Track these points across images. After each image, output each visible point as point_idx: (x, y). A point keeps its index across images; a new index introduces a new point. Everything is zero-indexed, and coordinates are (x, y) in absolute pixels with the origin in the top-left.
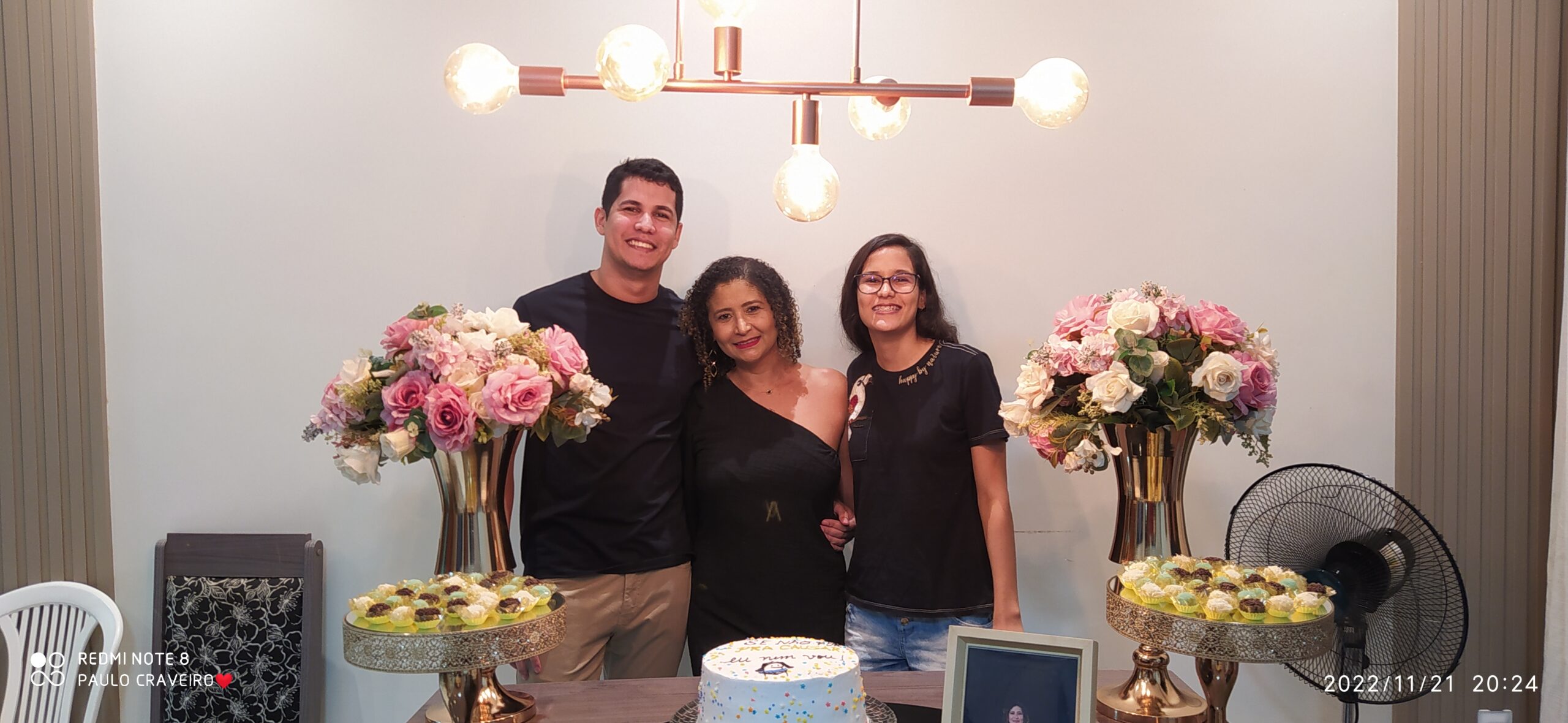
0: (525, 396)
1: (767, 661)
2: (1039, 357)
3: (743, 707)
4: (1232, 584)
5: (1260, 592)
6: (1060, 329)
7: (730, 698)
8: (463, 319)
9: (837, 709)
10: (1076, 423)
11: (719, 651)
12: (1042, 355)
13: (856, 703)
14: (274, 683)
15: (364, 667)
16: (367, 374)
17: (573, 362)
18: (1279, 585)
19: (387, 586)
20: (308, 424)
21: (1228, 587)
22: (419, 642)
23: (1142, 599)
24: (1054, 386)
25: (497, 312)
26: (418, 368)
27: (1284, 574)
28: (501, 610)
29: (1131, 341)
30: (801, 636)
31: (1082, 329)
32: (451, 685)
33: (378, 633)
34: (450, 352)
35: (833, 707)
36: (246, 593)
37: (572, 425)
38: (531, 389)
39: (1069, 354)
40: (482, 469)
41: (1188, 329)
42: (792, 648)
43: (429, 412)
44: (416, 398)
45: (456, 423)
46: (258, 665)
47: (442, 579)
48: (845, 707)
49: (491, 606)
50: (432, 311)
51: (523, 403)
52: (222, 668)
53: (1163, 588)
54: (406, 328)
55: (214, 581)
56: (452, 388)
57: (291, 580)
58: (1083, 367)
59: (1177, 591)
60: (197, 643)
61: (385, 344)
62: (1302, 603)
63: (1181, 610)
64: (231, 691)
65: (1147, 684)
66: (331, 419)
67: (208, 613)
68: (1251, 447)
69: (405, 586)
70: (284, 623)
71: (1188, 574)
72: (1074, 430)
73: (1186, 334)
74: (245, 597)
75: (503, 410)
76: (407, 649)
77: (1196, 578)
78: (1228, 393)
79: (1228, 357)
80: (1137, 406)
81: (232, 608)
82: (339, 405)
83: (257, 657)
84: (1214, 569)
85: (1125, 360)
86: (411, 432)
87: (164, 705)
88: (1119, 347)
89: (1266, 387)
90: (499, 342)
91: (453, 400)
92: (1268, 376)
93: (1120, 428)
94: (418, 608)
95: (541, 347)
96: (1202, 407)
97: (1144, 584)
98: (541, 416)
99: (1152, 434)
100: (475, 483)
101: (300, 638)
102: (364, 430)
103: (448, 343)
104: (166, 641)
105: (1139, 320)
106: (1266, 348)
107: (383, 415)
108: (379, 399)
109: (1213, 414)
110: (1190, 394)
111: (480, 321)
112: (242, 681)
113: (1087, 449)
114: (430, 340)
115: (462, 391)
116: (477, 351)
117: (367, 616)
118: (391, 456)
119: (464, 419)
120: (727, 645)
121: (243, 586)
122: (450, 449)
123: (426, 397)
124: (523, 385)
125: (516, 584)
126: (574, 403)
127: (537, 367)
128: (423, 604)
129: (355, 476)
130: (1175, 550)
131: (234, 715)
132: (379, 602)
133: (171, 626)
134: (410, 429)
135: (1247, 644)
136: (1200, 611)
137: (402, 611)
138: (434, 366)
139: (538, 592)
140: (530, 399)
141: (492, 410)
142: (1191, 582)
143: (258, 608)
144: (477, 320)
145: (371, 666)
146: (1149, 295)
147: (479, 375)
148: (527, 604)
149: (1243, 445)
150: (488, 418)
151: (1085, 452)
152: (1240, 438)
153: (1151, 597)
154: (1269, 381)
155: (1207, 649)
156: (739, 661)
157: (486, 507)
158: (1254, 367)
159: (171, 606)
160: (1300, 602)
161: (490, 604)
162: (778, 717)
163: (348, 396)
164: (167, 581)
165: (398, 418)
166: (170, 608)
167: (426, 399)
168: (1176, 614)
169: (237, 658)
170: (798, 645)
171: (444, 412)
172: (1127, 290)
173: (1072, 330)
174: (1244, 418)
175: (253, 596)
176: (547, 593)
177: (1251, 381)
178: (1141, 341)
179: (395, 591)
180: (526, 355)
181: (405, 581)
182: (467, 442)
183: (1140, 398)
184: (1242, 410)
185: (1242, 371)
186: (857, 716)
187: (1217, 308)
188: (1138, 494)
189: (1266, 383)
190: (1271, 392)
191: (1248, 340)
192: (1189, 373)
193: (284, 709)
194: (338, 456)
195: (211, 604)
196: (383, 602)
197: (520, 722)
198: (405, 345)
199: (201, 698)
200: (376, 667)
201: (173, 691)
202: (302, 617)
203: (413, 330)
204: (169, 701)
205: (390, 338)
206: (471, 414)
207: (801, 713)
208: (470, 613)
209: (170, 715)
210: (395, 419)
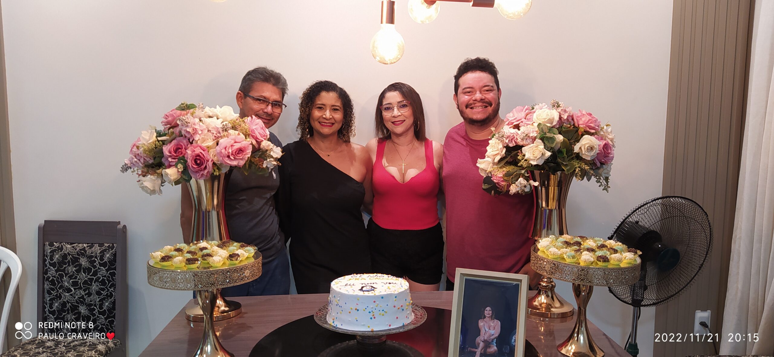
0: (239, 152)
1: (364, 285)
2: (499, 137)
3: (352, 308)
4: (592, 248)
5: (606, 253)
6: (508, 123)
7: (346, 303)
8: (204, 111)
9: (399, 309)
10: (516, 170)
11: (339, 280)
12: (500, 136)
13: (408, 306)
14: (102, 297)
15: (159, 287)
16: (154, 138)
17: (262, 135)
18: (615, 249)
19: (169, 247)
20: (124, 164)
21: (591, 250)
22: (188, 275)
23: (549, 256)
24: (506, 151)
25: (223, 108)
26: (182, 136)
27: (617, 244)
28: (230, 259)
29: (545, 129)
30: (379, 273)
31: (520, 123)
32: (203, 297)
33: (166, 270)
34: (199, 128)
35: (397, 308)
36: (86, 251)
37: (261, 167)
38: (242, 148)
39: (513, 136)
40: (214, 188)
41: (572, 124)
42: (376, 279)
43: (188, 159)
44: (181, 151)
45: (202, 164)
46: (94, 288)
47: (196, 244)
48: (403, 308)
49: (225, 258)
50: (189, 107)
51: (238, 155)
52: (75, 289)
53: (559, 251)
54: (175, 115)
55: (70, 245)
56: (200, 147)
57: (110, 245)
58: (521, 142)
59: (566, 251)
60: (61, 276)
61: (164, 123)
62: (627, 258)
63: (568, 261)
64: (79, 300)
65: (545, 297)
66: (136, 161)
67: (67, 261)
68: (600, 183)
69: (178, 247)
70: (107, 266)
71: (571, 243)
72: (515, 173)
73: (571, 126)
74: (86, 253)
75: (227, 158)
76: (182, 279)
77: (574, 246)
78: (591, 156)
79: (593, 138)
80: (547, 161)
81: (79, 259)
82: (140, 155)
83: (93, 283)
84: (582, 241)
85: (542, 139)
86: (179, 169)
87: (44, 308)
88: (539, 132)
89: (609, 153)
90: (224, 123)
91: (201, 153)
92: (610, 147)
93: (537, 173)
94: (187, 258)
95: (246, 127)
96: (578, 163)
97: (550, 248)
98: (246, 162)
99: (552, 176)
100: (211, 196)
101: (115, 274)
102: (153, 167)
103: (197, 124)
104: (45, 275)
105: (549, 119)
106: (610, 134)
107: (163, 160)
108: (161, 152)
109: (583, 166)
110: (573, 156)
111: (214, 112)
112: (85, 295)
113: (522, 182)
114: (188, 121)
115: (205, 148)
116: (212, 128)
117: (160, 261)
118: (168, 181)
119: (207, 163)
120: (343, 278)
121: (85, 247)
122: (199, 178)
123: (187, 151)
124: (237, 146)
125: (236, 247)
126: (263, 156)
127: (244, 136)
128: (189, 256)
129: (149, 191)
130: (561, 233)
131: (81, 313)
132: (166, 255)
133: (47, 268)
134: (179, 167)
135: (600, 277)
136: (577, 262)
137: (179, 259)
138: (190, 135)
139: (248, 250)
140: (241, 153)
141: (221, 159)
142: (572, 248)
143: (93, 259)
144: (211, 112)
145: (163, 287)
146: (554, 106)
147: (214, 140)
148: (242, 257)
149: (596, 181)
150: (219, 162)
151: (521, 184)
152: (595, 178)
153: (554, 255)
154: (611, 150)
155: (581, 280)
156: (350, 285)
157: (217, 207)
158: (604, 143)
159: (47, 258)
160: (626, 257)
161: (224, 256)
162: (370, 312)
163: (145, 150)
164: (45, 244)
165: (172, 161)
166: (47, 259)
167: (186, 152)
168: (566, 263)
169: (82, 284)
170: (378, 278)
171: (196, 159)
172: (542, 104)
173: (515, 124)
174: (598, 168)
175: (91, 252)
176: (252, 251)
177: (602, 150)
178: (551, 129)
179: (173, 249)
180: (238, 131)
181: (178, 245)
182: (208, 175)
183: (549, 158)
184: (598, 164)
185: (598, 145)
186: (408, 312)
187: (587, 114)
188: (544, 205)
189: (609, 151)
190: (612, 155)
191: (601, 130)
192: (573, 145)
193: (107, 310)
194: (139, 181)
195: (68, 257)
196: (168, 255)
197: (234, 316)
198: (174, 124)
199: (64, 304)
200: (166, 287)
201: (49, 301)
202: (117, 264)
203: (179, 116)
204: (47, 305)
205: (166, 120)
206: (210, 160)
207: (381, 310)
208: (214, 261)
209: (47, 313)
210: (170, 162)
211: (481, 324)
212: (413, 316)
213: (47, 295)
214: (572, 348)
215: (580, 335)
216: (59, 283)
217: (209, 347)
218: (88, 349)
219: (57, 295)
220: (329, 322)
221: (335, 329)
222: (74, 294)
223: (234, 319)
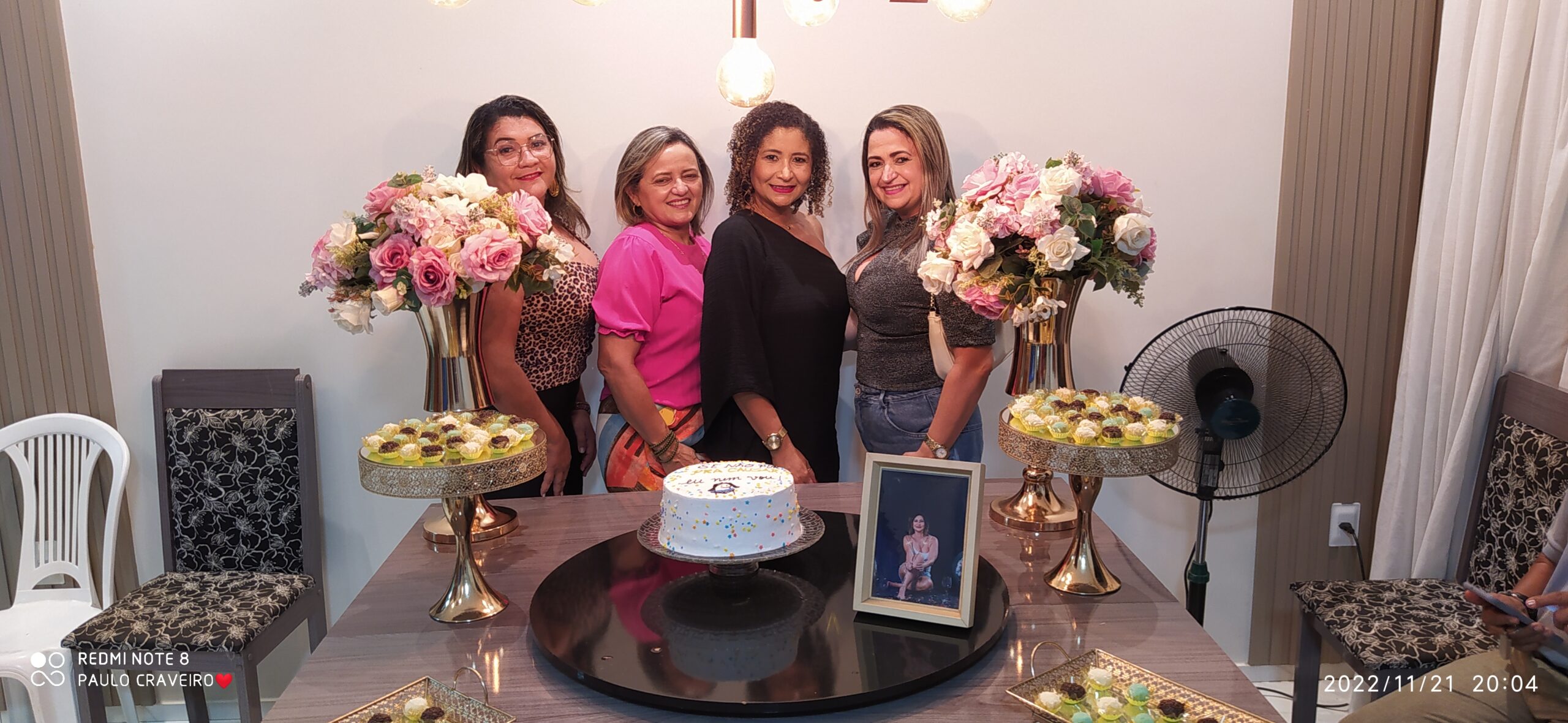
0: (499, 257)
1: (718, 482)
3: (698, 520)
4: (1100, 413)
5: (1120, 420)
7: (687, 513)
8: (436, 183)
9: (775, 519)
13: (791, 514)
14: (276, 502)
15: (381, 494)
16: (353, 236)
17: (538, 223)
18: (1137, 414)
19: (392, 425)
20: (303, 281)
21: (1097, 417)
22: (426, 473)
23: (1028, 427)
24: (995, 245)
26: (401, 231)
27: (1145, 403)
28: (493, 446)
30: (746, 460)
32: (453, 506)
33: (391, 467)
34: (429, 217)
35: (772, 518)
36: (243, 422)
37: (541, 279)
38: (504, 251)
40: (462, 318)
42: (738, 470)
43: (415, 272)
44: (401, 259)
45: (439, 281)
46: (260, 486)
47: (436, 418)
48: (782, 518)
49: (485, 443)
50: (410, 180)
51: (499, 263)
52: (226, 490)
53: (1043, 418)
54: (385, 193)
55: (211, 412)
56: (433, 251)
57: (284, 411)
59: (1054, 420)
60: (200, 468)
61: (368, 209)
62: (1154, 429)
63: (1055, 436)
64: (236, 509)
65: (1034, 495)
66: (324, 277)
67: (208, 441)
69: (406, 425)
70: (281, 449)
71: (1066, 405)
74: (242, 427)
75: (480, 270)
76: (417, 480)
77: (1072, 409)
81: (231, 437)
82: (330, 266)
83: (258, 479)
84: (1088, 400)
86: (400, 291)
87: (173, 524)
90: (472, 207)
91: (434, 260)
94: (423, 445)
95: (510, 212)
97: (1028, 415)
98: (513, 272)
100: (456, 332)
101: (297, 462)
102: (353, 285)
103: (427, 209)
104: (170, 467)
107: (371, 274)
108: (367, 259)
111: (454, 188)
112: (246, 501)
114: (410, 207)
115: (442, 253)
116: (453, 216)
117: (379, 452)
118: (381, 309)
120: (683, 469)
121: (239, 416)
122: (435, 305)
123: (411, 259)
124: (497, 247)
125: (502, 423)
126: (542, 261)
127: (507, 229)
128: (426, 442)
129: (350, 327)
130: (1062, 384)
131: (240, 531)
132: (389, 441)
133: (174, 454)
134: (399, 288)
136: (1070, 438)
137: (410, 448)
138: (415, 230)
139: (521, 429)
140: (503, 259)
141: (470, 270)
142: (1067, 412)
143: (256, 436)
144: (448, 184)
145: (387, 493)
147: (456, 237)
148: (514, 441)
150: (467, 277)
153: (1033, 426)
155: (1075, 467)
156: (694, 482)
157: (467, 351)
159: (173, 436)
160: (1152, 428)
161: (484, 441)
162: (727, 527)
163: (339, 259)
164: (166, 413)
165: (386, 277)
166: (171, 437)
167: (410, 261)
168: (1052, 440)
169: (239, 480)
171: (428, 272)
175: (250, 425)
179: (399, 430)
180: (496, 218)
181: (406, 420)
182: (449, 298)
186: (792, 525)
193: (287, 525)
195: (210, 433)
196: (392, 440)
197: (505, 532)
198: (387, 208)
199: (208, 517)
200: (392, 494)
201: (181, 511)
202: (298, 444)
203: (393, 196)
204: (178, 519)
205: (371, 203)
206: (452, 274)
207: (746, 523)
208: (468, 450)
209: (180, 532)
210: (383, 278)
211: (907, 542)
212: (802, 530)
213: (176, 502)
214: (1066, 579)
215: (1080, 558)
216: (197, 479)
217: (467, 587)
218: (258, 593)
219: (194, 500)
220: (661, 543)
221: (670, 555)
222: (225, 498)
223: (505, 538)
